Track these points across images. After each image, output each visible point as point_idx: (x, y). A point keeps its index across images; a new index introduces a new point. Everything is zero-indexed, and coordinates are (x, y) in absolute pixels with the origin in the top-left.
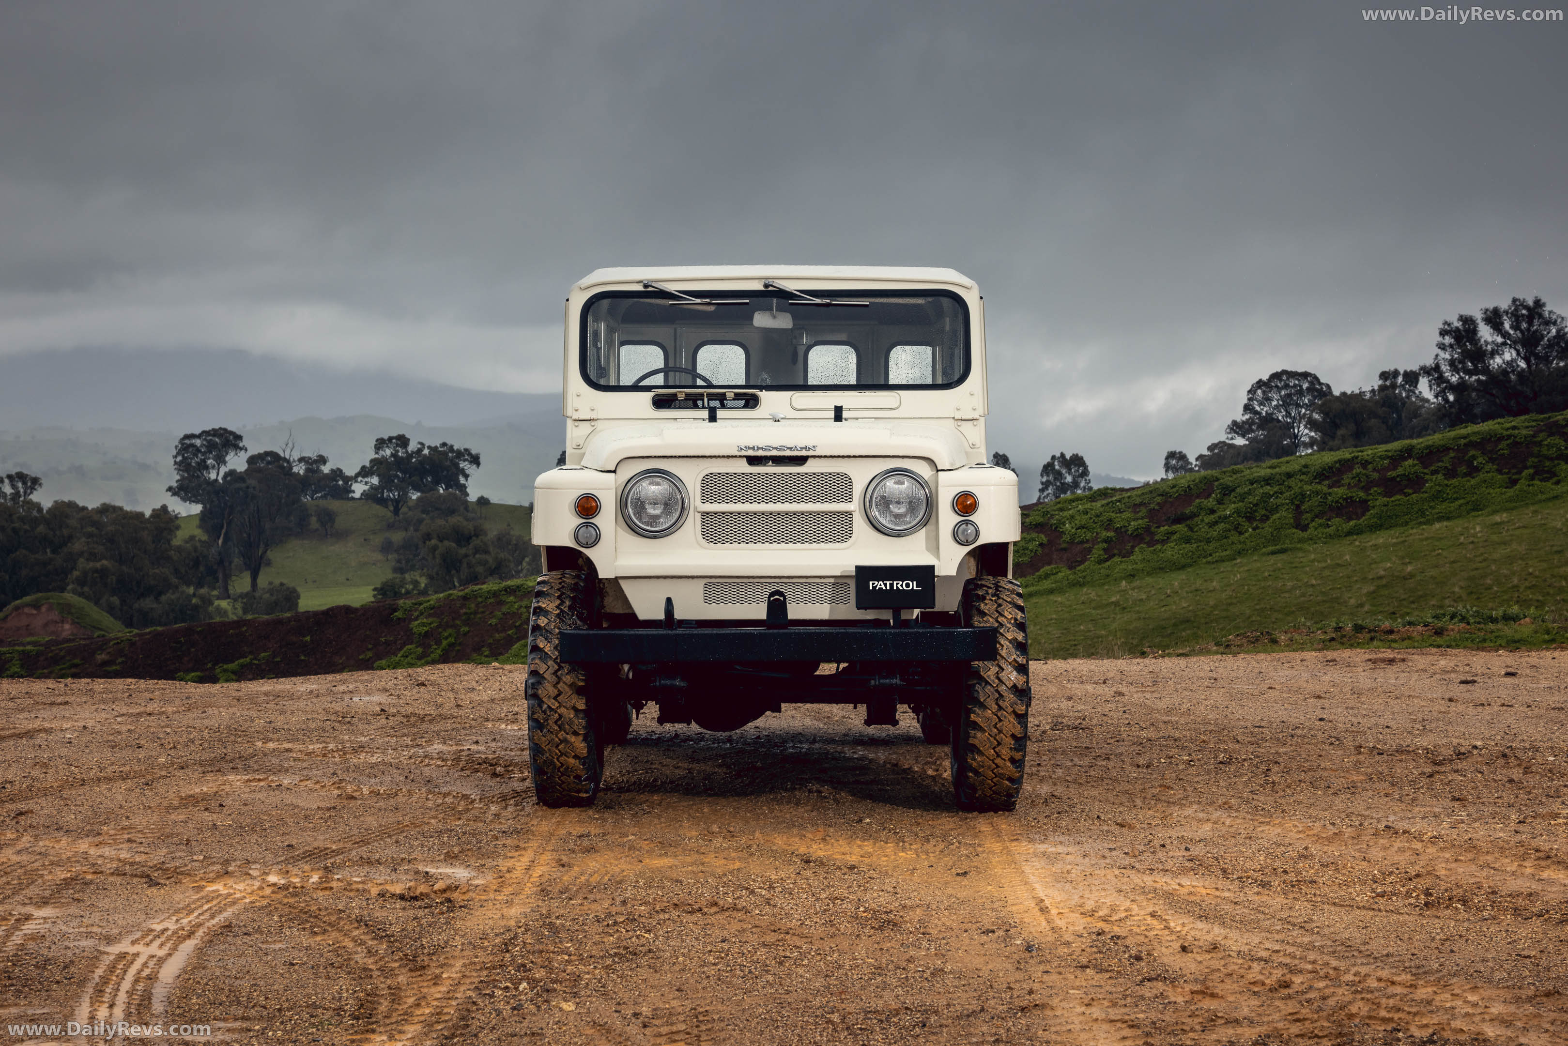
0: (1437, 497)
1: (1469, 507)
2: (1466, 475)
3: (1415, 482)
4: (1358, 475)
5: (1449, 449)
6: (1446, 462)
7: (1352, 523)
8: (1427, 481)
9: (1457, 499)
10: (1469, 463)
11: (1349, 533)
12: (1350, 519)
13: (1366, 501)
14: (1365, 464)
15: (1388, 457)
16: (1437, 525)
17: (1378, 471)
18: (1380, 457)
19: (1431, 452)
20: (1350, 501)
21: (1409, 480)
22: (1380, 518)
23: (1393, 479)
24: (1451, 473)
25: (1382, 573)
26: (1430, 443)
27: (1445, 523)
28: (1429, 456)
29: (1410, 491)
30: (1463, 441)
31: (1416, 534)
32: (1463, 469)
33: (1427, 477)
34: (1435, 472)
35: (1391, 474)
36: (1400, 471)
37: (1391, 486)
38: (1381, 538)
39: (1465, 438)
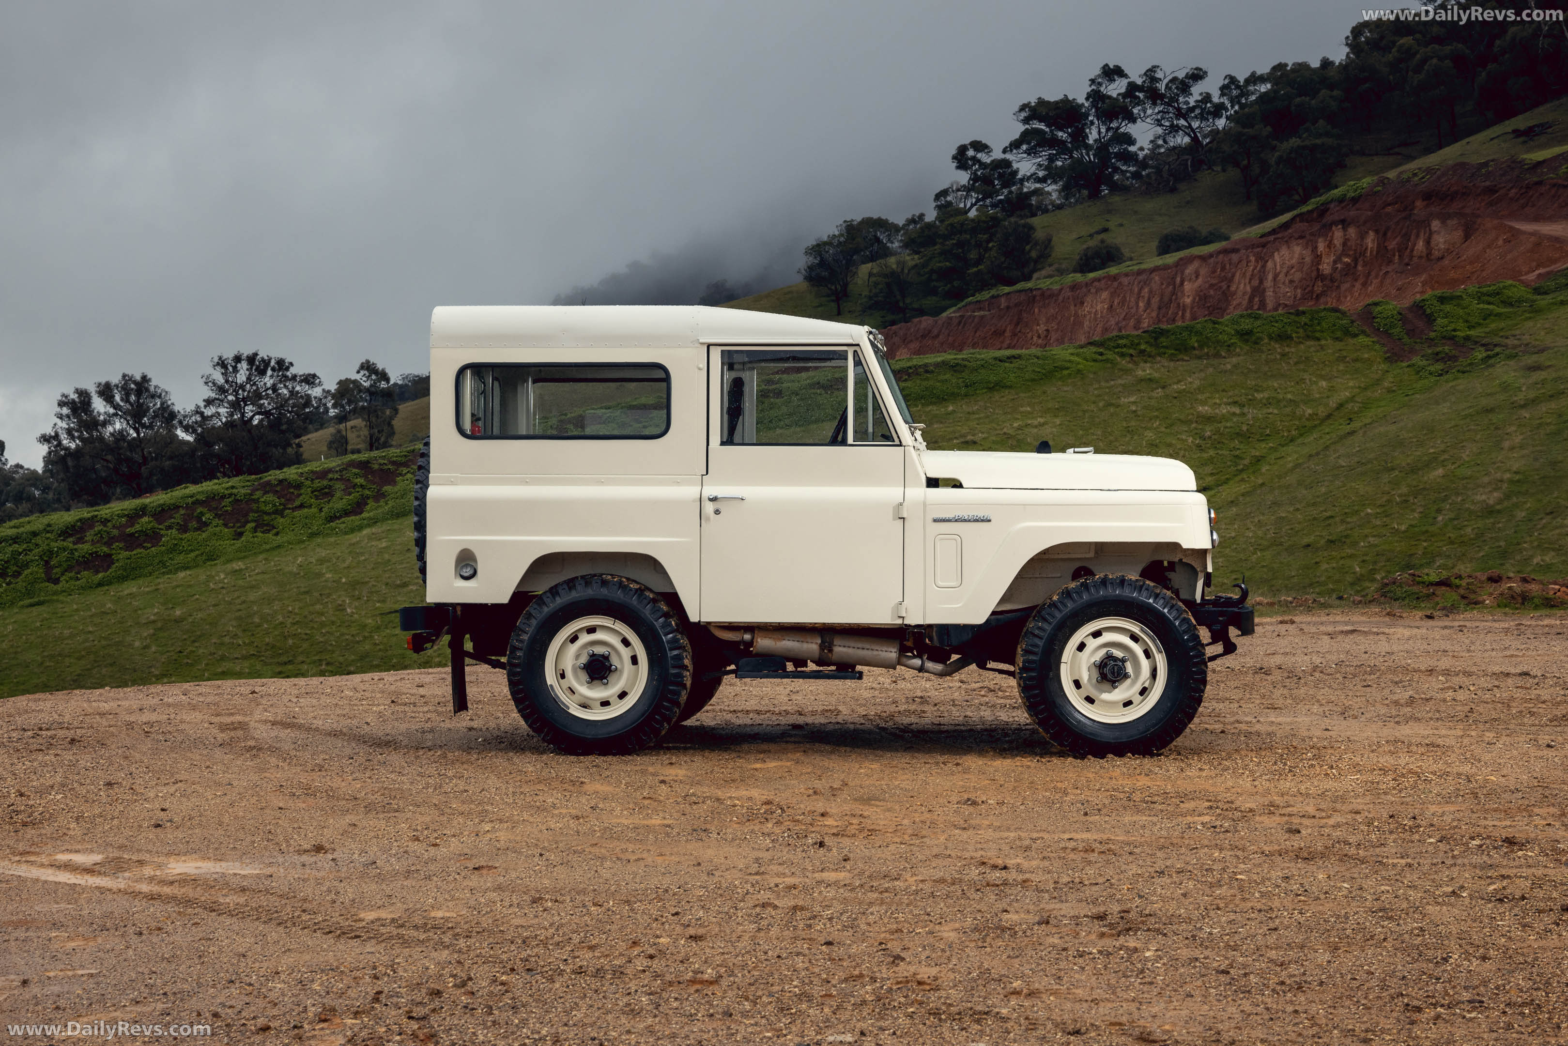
0: (174, 549)
1: (204, 557)
2: (196, 529)
3: (154, 537)
4: (99, 532)
5: (178, 507)
6: (178, 518)
7: (100, 575)
8: (162, 536)
9: (192, 551)
10: (199, 519)
11: (100, 584)
12: (97, 572)
13: (110, 555)
14: (104, 522)
15: (127, 516)
16: (182, 574)
17: (117, 528)
18: (118, 515)
19: (163, 510)
20: (95, 555)
21: (147, 535)
22: (125, 570)
23: (132, 535)
24: (184, 529)
25: (152, 617)
26: (162, 502)
27: (188, 572)
28: (162, 513)
29: (149, 545)
30: (190, 500)
31: (164, 582)
32: (194, 524)
33: (162, 532)
34: (169, 528)
35: (129, 530)
36: (137, 527)
37: (132, 541)
38: (130, 588)
39: (192, 497)
